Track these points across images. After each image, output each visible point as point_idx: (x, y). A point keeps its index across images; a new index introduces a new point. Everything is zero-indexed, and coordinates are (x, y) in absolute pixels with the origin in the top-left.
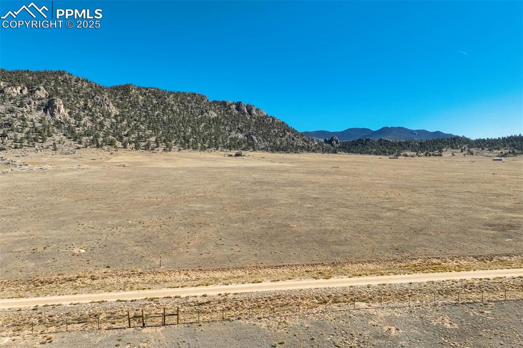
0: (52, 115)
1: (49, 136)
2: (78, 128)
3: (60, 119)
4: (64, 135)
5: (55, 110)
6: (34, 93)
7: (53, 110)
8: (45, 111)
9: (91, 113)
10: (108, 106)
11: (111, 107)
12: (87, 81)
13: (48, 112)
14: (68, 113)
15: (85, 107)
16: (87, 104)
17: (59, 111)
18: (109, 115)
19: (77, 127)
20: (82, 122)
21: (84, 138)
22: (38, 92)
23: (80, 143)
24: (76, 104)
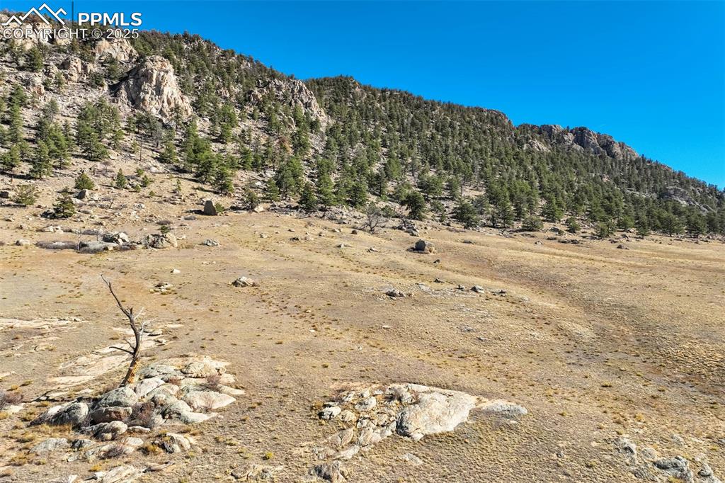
0: (135, 101)
1: (90, 159)
2: (221, 146)
3: (160, 117)
4: (162, 160)
5: (146, 86)
6: (94, 46)
7: (139, 87)
8: (114, 90)
9: (263, 114)
10: (307, 105)
11: (314, 109)
12: (251, 60)
13: (123, 93)
14: (193, 105)
15: (246, 98)
16: (250, 92)
17: (159, 91)
18: (314, 126)
19: (214, 141)
20: (236, 131)
21: (239, 173)
22: (104, 44)
23: (223, 189)
24: (219, 88)
